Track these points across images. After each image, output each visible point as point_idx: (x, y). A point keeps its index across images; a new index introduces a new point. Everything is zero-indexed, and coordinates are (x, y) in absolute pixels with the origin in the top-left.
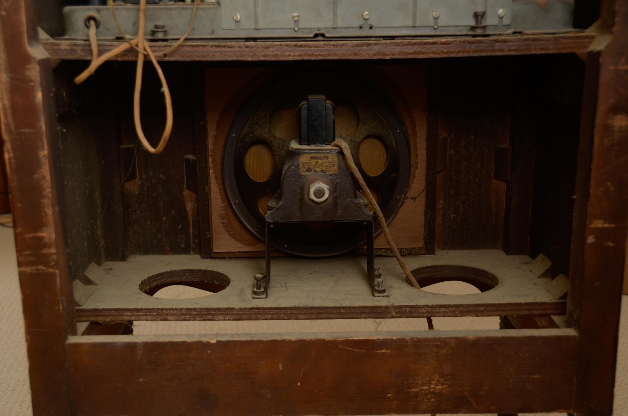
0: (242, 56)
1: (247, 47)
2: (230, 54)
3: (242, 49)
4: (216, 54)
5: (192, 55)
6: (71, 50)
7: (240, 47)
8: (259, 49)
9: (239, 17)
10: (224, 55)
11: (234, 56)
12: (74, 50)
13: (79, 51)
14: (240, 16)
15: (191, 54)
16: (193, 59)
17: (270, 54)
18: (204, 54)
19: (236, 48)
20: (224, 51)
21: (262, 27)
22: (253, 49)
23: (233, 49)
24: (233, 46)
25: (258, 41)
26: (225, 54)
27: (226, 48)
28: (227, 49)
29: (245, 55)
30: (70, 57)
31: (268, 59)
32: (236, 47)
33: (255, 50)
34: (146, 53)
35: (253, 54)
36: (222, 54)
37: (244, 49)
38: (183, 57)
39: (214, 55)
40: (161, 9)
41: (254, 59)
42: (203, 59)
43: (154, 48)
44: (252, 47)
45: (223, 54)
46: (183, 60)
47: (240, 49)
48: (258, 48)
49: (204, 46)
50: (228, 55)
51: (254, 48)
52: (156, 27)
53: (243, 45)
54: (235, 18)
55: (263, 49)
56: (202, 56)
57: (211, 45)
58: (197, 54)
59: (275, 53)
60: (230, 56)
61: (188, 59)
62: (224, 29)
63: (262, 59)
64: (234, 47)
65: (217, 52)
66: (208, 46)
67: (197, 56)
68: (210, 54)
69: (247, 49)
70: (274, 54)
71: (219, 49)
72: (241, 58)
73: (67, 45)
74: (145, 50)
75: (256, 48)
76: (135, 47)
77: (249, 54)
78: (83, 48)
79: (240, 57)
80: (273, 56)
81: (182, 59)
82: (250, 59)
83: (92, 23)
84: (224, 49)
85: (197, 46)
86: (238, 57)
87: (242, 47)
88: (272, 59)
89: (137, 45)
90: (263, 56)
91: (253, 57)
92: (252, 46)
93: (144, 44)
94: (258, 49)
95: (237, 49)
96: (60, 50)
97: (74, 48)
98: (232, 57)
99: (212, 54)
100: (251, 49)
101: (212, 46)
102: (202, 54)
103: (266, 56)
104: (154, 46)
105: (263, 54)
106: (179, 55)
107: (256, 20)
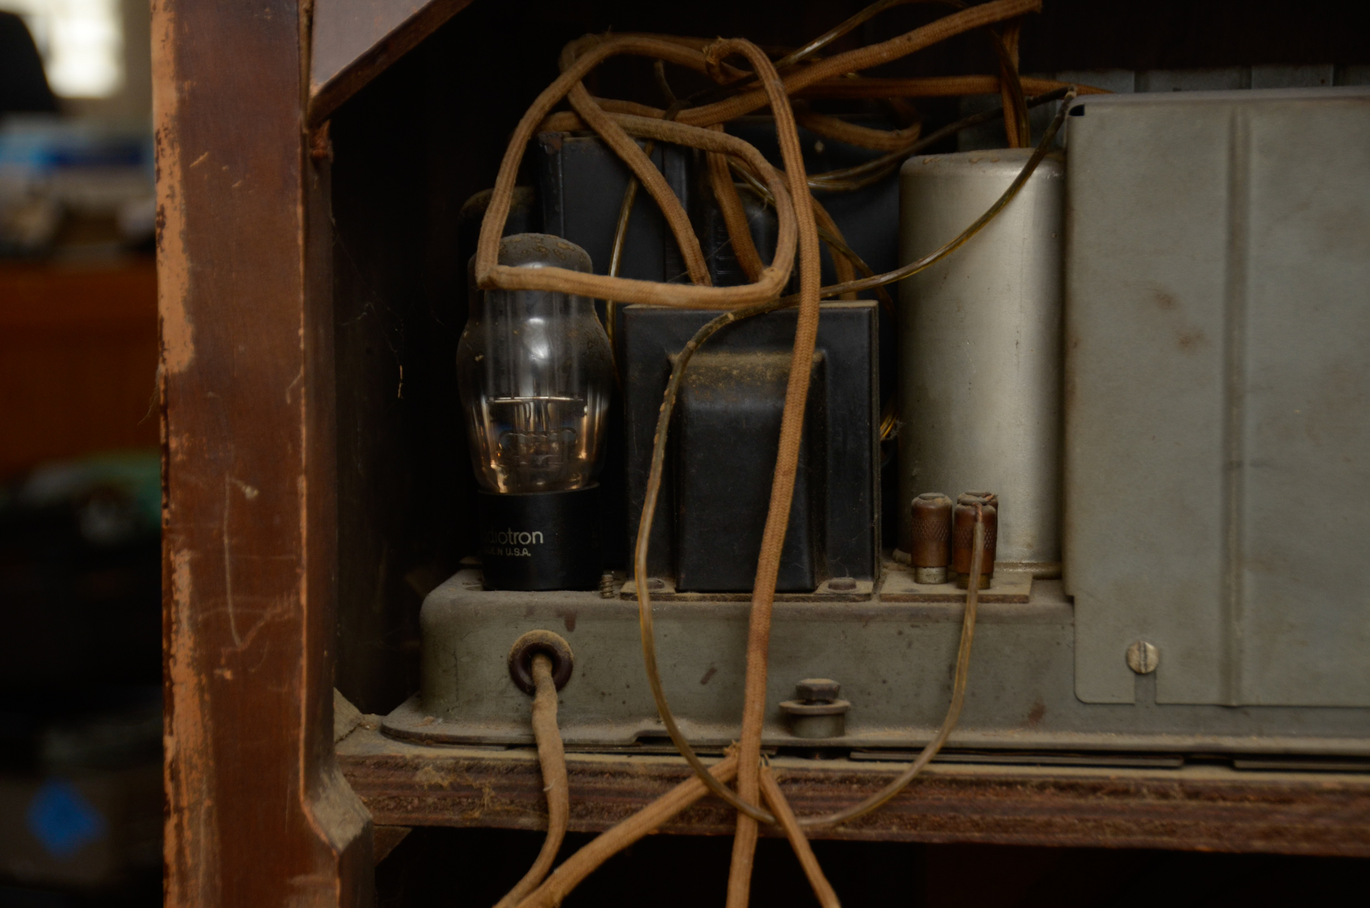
0: (1172, 832)
1: (1193, 792)
2: (1119, 821)
3: (1173, 802)
4: (1057, 819)
5: (954, 818)
6: (455, 787)
7: (1163, 794)
8: (1247, 805)
9: (1152, 657)
10: (1090, 824)
11: (1135, 828)
12: (470, 787)
13: (488, 793)
14: (1160, 654)
15: (952, 814)
16: (960, 836)
17: (1299, 826)
18: (1006, 818)
19: (1144, 796)
20: (1094, 810)
21: (1252, 700)
22: (1221, 803)
23: (1133, 802)
24: (1132, 789)
25: (1239, 764)
26: (1095, 821)
27: (1099, 794)
28: (1107, 801)
29: (1185, 826)
30: (452, 817)
31: (1281, 846)
32: (1145, 791)
33: (1226, 809)
34: (769, 818)
35: (1218, 824)
36: (1081, 820)
37: (1178, 800)
38: (915, 825)
39: (1049, 824)
40: (824, 616)
41: (1225, 845)
42: (1000, 838)
43: (794, 788)
44: (1216, 795)
45: (1088, 820)
46: (917, 840)
47: (1164, 802)
48: (1242, 800)
49: (1009, 784)
50: (1108, 825)
51: (1224, 799)
52: (805, 695)
53: (1176, 786)
54: (1135, 659)
55: (1264, 805)
56: (998, 824)
57: (1035, 781)
58: (976, 817)
59: (1320, 823)
60: (1117, 830)
61: (937, 838)
62: (1085, 704)
63: (1259, 845)
64: (1137, 793)
65: (1063, 810)
66: (1023, 784)
67: (976, 825)
68: (1031, 818)
69: (1193, 803)
70: (1313, 826)
71: (1069, 800)
72: (1166, 839)
73: (439, 769)
74: (764, 801)
75: (1234, 800)
76: (727, 794)
77: (1202, 823)
78: (504, 781)
79: (1161, 834)
80: (1308, 836)
81: (910, 835)
82: (1202, 845)
83: (542, 669)
84: (1092, 801)
85: (980, 783)
86: (1151, 833)
87: (1172, 793)
88: (1305, 847)
89: (732, 784)
90: (1266, 835)
91: (1219, 836)
92: (1217, 789)
93: (759, 779)
94: (1240, 805)
95: (1151, 800)
96: (411, 787)
97: (470, 779)
98: (1129, 832)
99: (1042, 818)
100: (1210, 804)
101: (1042, 787)
102: (997, 817)
103: (1277, 833)
104: (795, 780)
105: (1262, 825)
106: (900, 817)
107: (1229, 670)
